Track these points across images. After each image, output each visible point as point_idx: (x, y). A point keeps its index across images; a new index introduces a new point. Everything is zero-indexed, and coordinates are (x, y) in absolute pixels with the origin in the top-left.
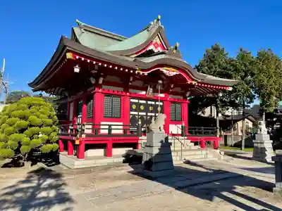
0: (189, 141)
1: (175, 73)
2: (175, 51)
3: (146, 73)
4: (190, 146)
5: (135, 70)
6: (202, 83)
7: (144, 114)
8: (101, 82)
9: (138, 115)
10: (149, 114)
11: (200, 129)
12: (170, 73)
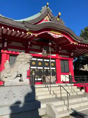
0: (76, 87)
1: (60, 36)
2: (58, 19)
3: (36, 35)
4: (77, 92)
5: (26, 32)
6: (81, 43)
7: (42, 68)
8: (6, 45)
9: (37, 69)
10: (45, 68)
11: (83, 77)
12: (56, 36)
